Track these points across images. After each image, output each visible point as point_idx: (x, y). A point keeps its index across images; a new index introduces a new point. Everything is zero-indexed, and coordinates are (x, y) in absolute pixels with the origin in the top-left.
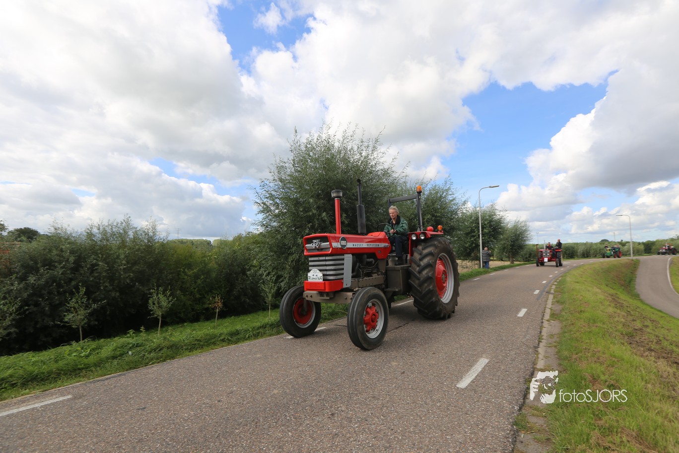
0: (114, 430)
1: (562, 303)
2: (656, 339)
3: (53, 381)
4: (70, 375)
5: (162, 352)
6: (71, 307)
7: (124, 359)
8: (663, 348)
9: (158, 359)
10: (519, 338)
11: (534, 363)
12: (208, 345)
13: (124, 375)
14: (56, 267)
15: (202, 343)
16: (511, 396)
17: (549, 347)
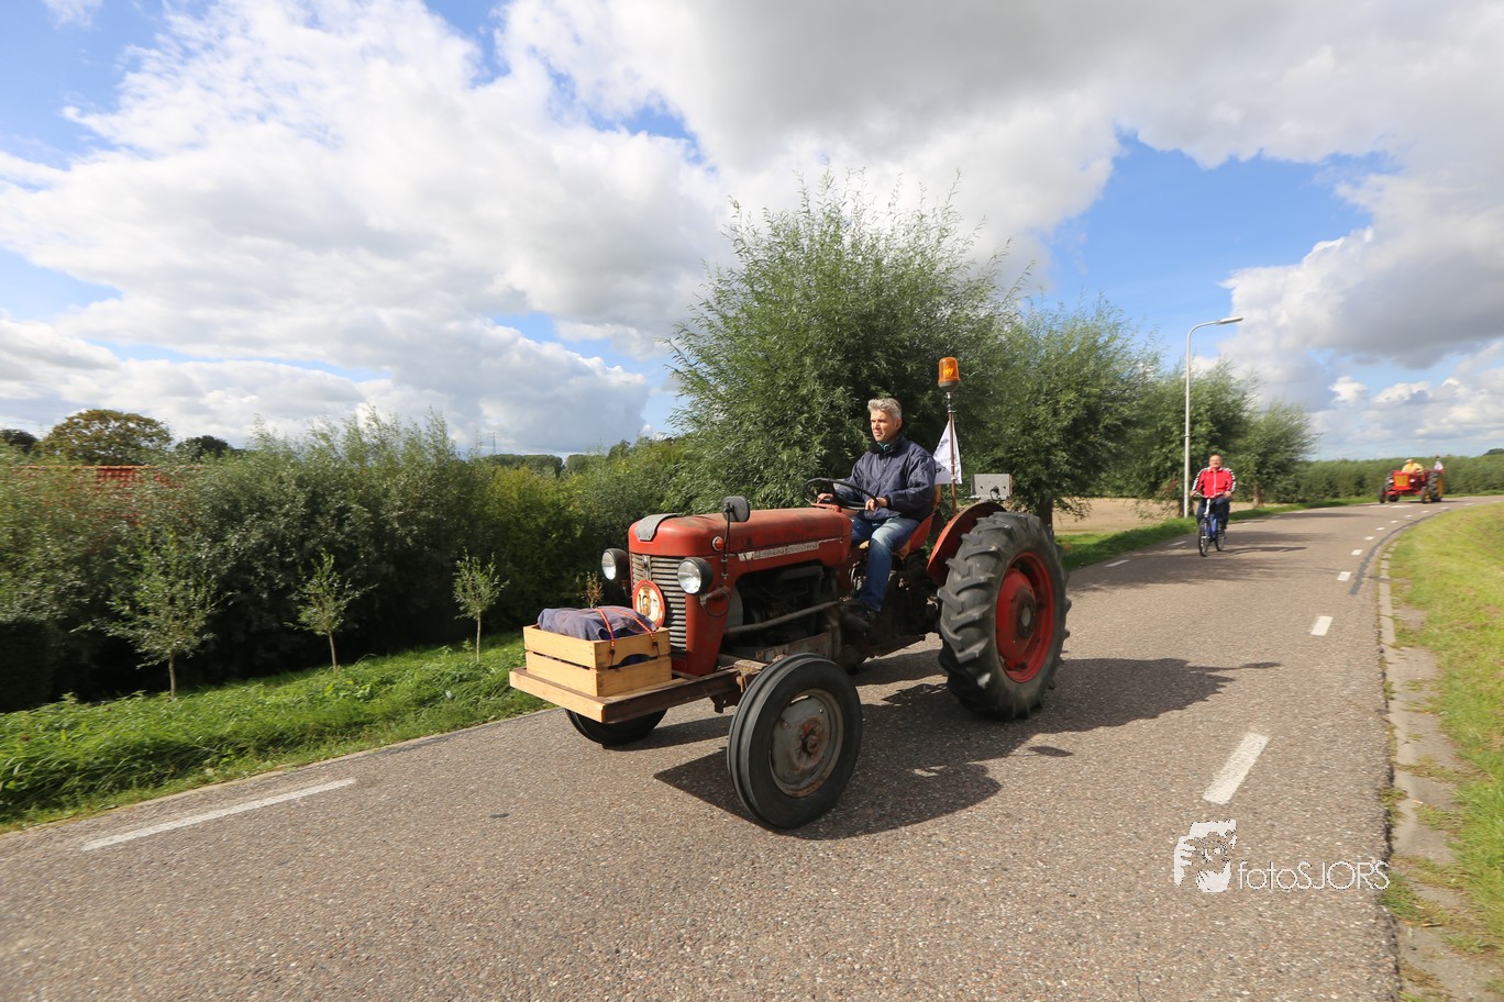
0: (455, 858)
3: (312, 749)
4: (342, 734)
5: (512, 695)
7: (438, 706)
9: (504, 709)
10: (1332, 687)
11: (1389, 752)
13: (446, 739)
14: (273, 514)
16: (1352, 830)
17: (1417, 711)
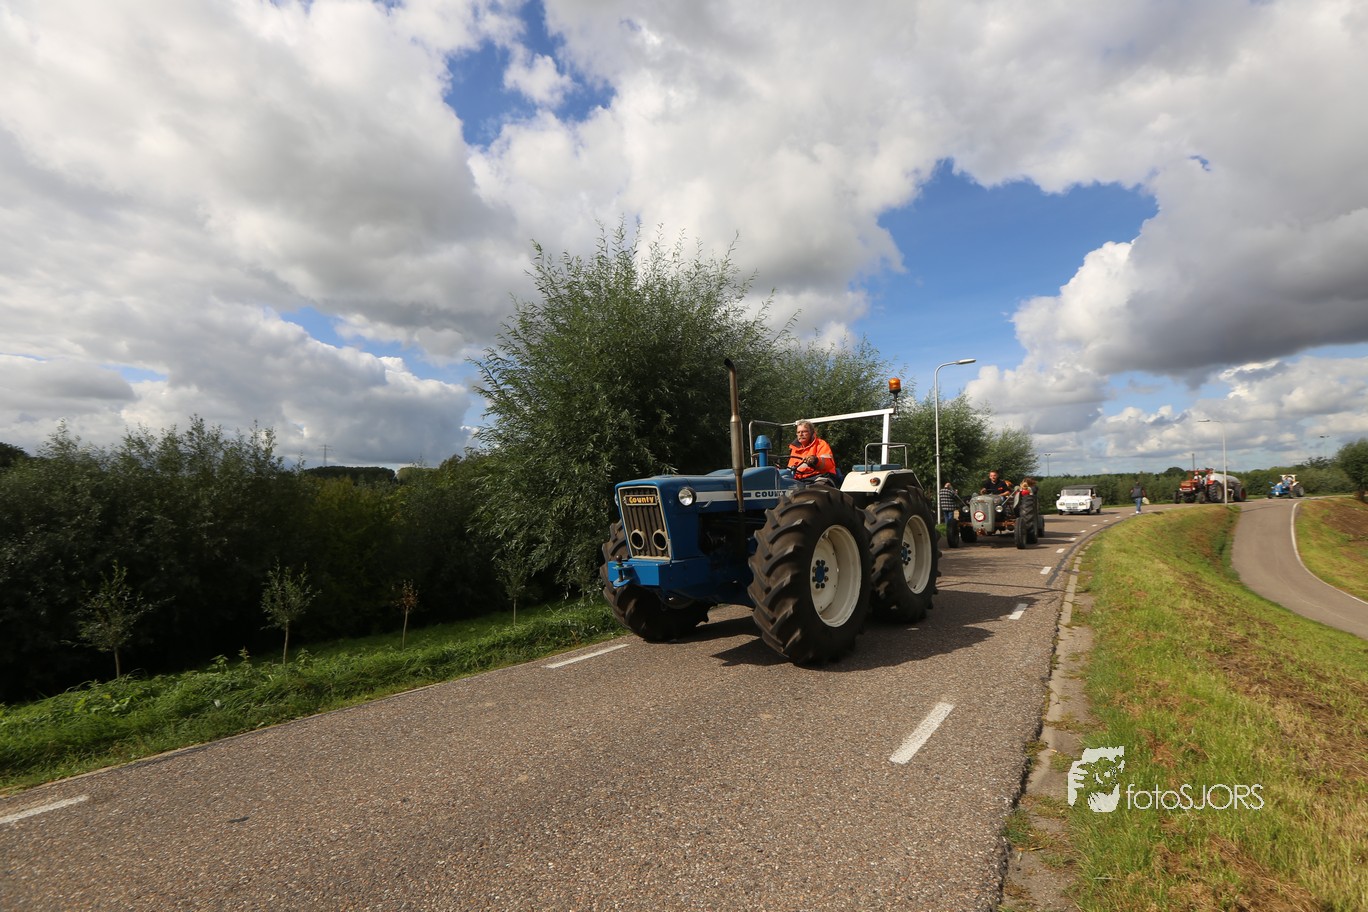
0: (177, 866)
1: (1095, 592)
2: (1272, 661)
3: (47, 768)
4: (87, 751)
5: (286, 701)
6: (94, 610)
7: (203, 716)
8: (1285, 677)
9: (276, 715)
10: (1012, 661)
11: (1042, 711)
12: (386, 684)
13: (204, 749)
14: (61, 525)
15: (371, 681)
16: (997, 777)
17: (1071, 678)
